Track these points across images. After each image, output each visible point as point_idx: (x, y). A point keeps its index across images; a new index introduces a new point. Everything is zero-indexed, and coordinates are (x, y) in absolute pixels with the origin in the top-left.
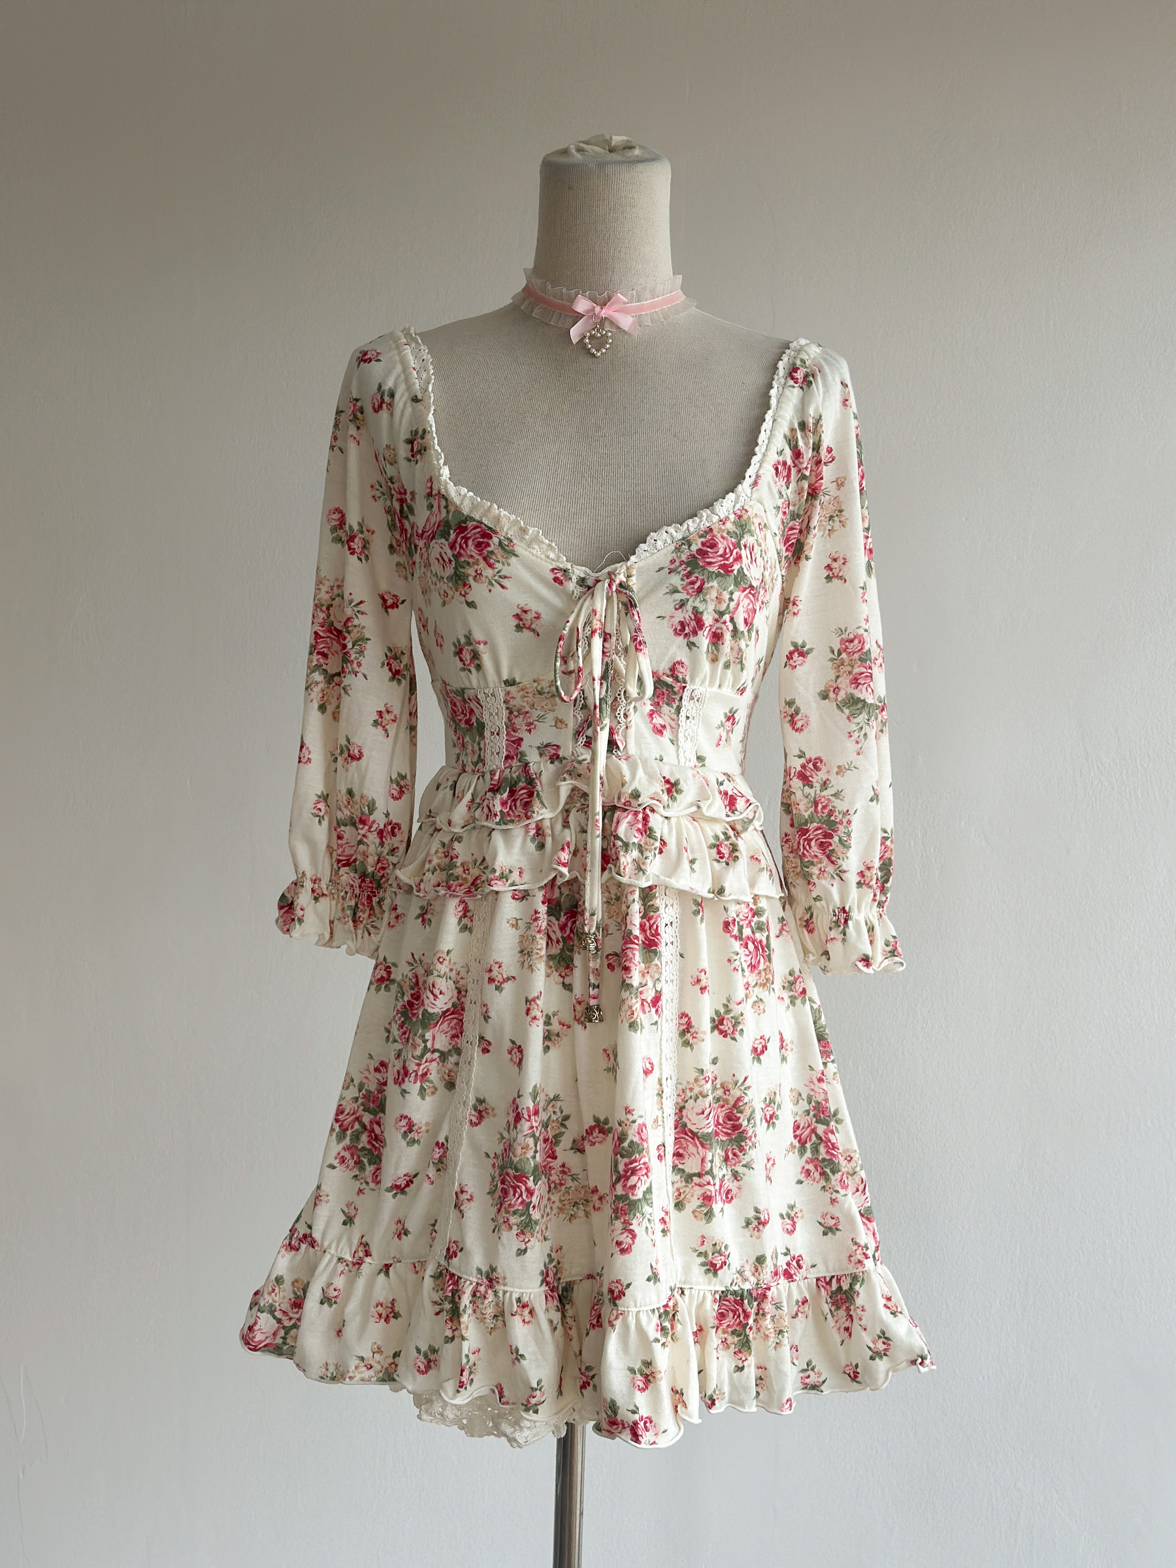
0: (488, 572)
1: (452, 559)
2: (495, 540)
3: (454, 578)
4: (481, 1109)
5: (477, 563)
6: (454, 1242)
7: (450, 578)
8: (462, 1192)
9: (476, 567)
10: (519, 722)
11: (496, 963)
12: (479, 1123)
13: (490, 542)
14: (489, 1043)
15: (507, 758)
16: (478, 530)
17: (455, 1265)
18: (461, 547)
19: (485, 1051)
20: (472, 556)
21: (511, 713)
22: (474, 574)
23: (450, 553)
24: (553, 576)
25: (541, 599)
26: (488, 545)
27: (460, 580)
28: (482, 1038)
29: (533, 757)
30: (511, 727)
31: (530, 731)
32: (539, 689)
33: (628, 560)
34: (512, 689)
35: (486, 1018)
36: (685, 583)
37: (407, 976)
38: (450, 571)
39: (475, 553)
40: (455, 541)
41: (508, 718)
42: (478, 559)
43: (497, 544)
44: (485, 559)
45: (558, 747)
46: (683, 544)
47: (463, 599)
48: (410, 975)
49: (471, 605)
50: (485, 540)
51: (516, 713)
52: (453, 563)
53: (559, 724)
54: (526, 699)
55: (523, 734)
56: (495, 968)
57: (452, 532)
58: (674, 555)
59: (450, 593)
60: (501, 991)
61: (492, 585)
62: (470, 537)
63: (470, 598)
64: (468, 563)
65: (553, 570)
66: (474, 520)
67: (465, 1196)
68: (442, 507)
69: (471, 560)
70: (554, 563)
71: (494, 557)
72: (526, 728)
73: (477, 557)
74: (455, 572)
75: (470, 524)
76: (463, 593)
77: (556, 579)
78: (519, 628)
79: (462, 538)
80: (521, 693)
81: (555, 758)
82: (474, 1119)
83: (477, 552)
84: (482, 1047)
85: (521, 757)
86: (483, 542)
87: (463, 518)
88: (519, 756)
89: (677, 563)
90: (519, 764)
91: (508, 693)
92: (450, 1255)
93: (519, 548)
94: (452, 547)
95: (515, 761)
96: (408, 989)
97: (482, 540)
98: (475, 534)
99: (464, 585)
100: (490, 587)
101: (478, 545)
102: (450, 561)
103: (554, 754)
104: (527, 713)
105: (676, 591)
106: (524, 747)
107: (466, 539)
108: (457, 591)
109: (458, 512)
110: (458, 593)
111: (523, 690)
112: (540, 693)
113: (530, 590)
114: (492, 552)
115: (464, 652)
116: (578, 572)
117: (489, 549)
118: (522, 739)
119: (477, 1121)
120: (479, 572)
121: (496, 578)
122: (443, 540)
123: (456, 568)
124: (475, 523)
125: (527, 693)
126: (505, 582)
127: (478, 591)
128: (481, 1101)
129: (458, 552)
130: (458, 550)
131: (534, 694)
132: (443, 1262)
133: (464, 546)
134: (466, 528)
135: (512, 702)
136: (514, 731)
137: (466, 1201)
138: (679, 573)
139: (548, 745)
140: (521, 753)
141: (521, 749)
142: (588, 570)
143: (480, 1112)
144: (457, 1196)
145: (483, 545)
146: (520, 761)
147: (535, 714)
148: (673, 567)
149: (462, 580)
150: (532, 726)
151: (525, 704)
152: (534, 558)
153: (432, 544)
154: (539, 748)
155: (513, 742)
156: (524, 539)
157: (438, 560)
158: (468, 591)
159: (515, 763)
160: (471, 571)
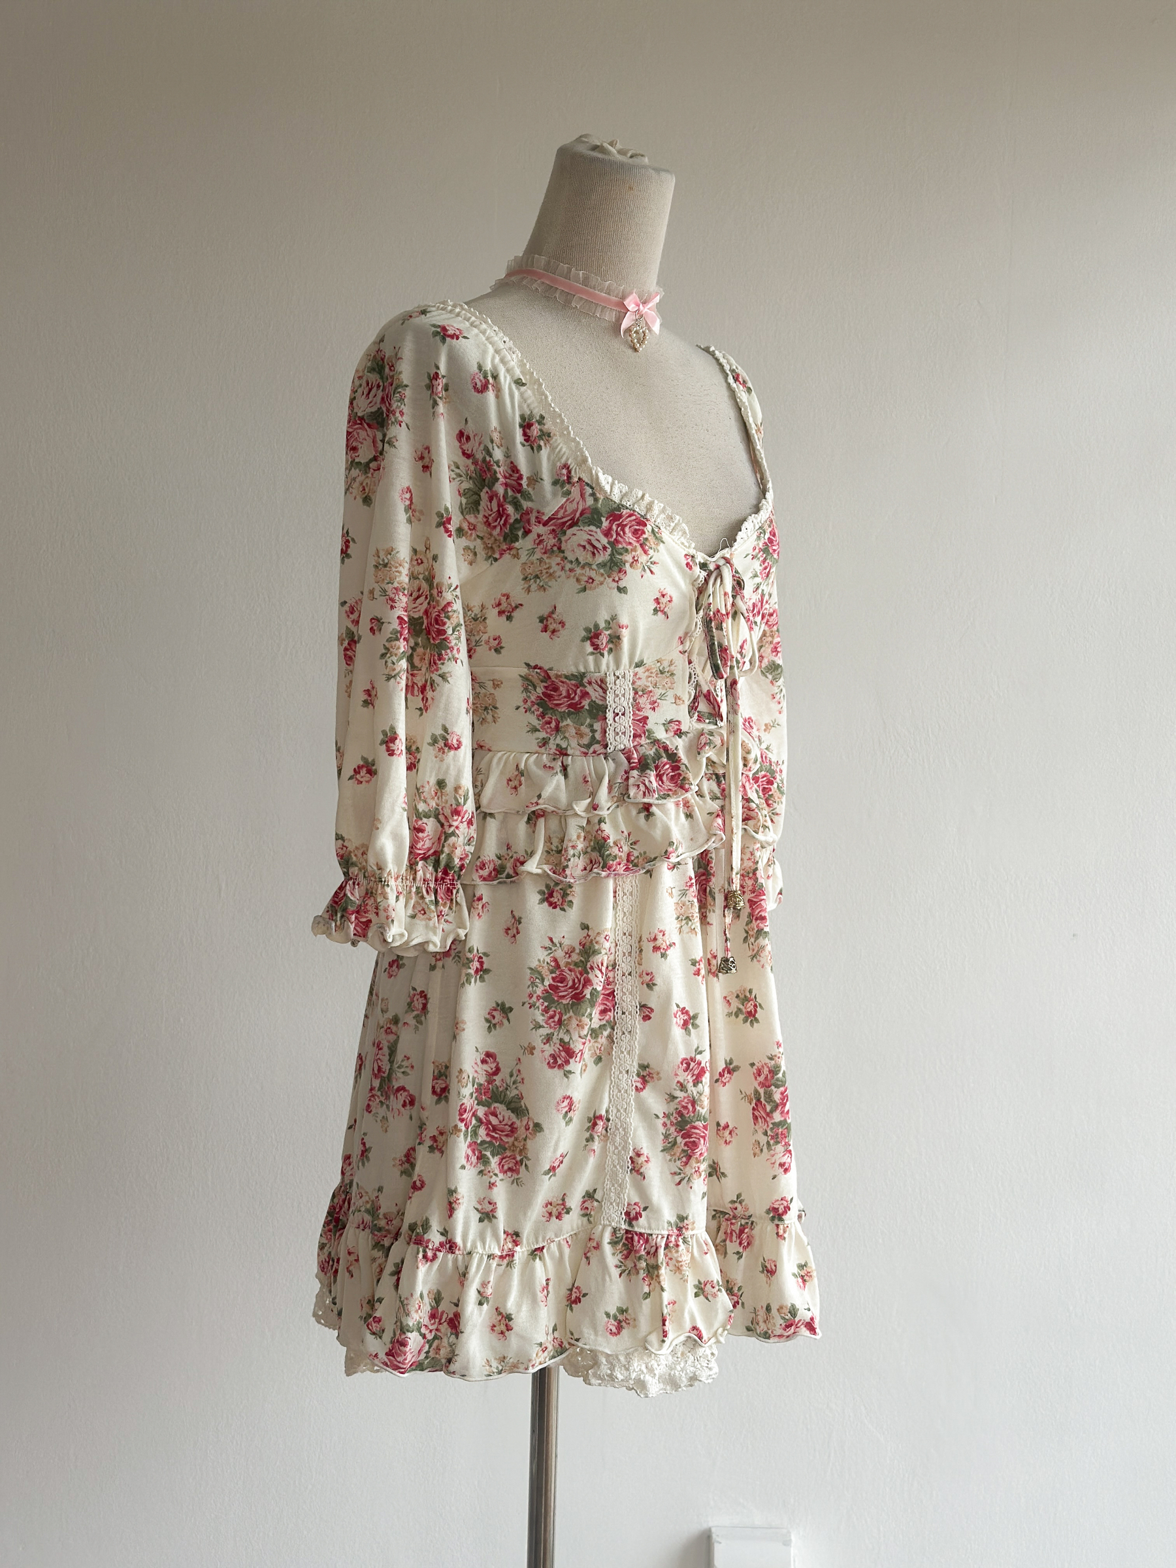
0: (643, 559)
1: (608, 546)
2: (649, 528)
3: (609, 564)
4: (645, 1074)
5: (634, 550)
6: (635, 1204)
7: (603, 565)
8: (639, 1155)
9: (633, 553)
10: (642, 701)
11: (661, 931)
12: (644, 1088)
13: (645, 530)
14: (652, 1010)
15: (635, 736)
16: (634, 517)
17: (641, 1226)
18: (618, 534)
19: (647, 1018)
20: (630, 543)
21: (636, 693)
22: (631, 560)
23: (604, 541)
24: (686, 562)
25: (675, 584)
26: (644, 533)
27: (615, 567)
28: (643, 1006)
29: (661, 734)
30: (637, 707)
31: (654, 709)
32: (661, 668)
33: (732, 546)
34: (640, 670)
35: (650, 985)
36: (761, 568)
37: (544, 961)
38: (603, 557)
39: (633, 540)
40: (610, 529)
41: (634, 698)
42: (636, 546)
43: (650, 531)
44: (641, 545)
45: (679, 722)
46: (761, 533)
47: (615, 585)
48: (548, 959)
49: (622, 590)
50: (641, 528)
51: (640, 693)
52: (609, 550)
53: (678, 701)
54: (650, 679)
55: (647, 712)
56: (660, 936)
57: (603, 519)
58: (756, 543)
59: (598, 579)
60: (666, 958)
61: (644, 570)
62: (626, 525)
63: (622, 584)
64: (627, 551)
65: (686, 555)
66: (627, 508)
67: (643, 1159)
68: (587, 494)
69: (629, 547)
70: (687, 549)
71: (648, 544)
72: (650, 706)
73: (635, 544)
74: (611, 559)
75: (625, 512)
76: (617, 579)
77: (688, 564)
78: (656, 611)
79: (618, 525)
80: (647, 673)
81: (679, 733)
82: (639, 1085)
83: (635, 539)
84: (643, 1014)
85: (649, 735)
86: (639, 530)
87: (615, 506)
88: (647, 734)
89: (757, 551)
90: (648, 741)
91: (636, 674)
92: (631, 1218)
93: (665, 534)
94: (607, 533)
95: (643, 738)
96: (548, 973)
97: (637, 527)
98: (630, 521)
99: (620, 571)
100: (643, 573)
101: (635, 532)
102: (605, 548)
103: (678, 729)
104: (651, 692)
105: (756, 576)
106: (650, 725)
107: (623, 527)
108: (609, 577)
109: (608, 499)
110: (611, 579)
111: (648, 670)
112: (662, 673)
113: (669, 575)
114: (646, 539)
115: (600, 637)
116: (701, 557)
117: (645, 536)
118: (647, 718)
119: (642, 1087)
120: (636, 558)
121: (649, 564)
122: (593, 528)
123: (612, 555)
124: (628, 511)
125: (651, 673)
126: (654, 568)
127: (631, 577)
128: (643, 1067)
129: (615, 539)
130: (614, 537)
131: (657, 674)
132: (624, 1226)
133: (622, 533)
134: (620, 516)
135: (638, 683)
136: (639, 710)
137: (645, 1163)
138: (759, 559)
139: (671, 721)
140: (647, 731)
141: (647, 727)
142: (705, 556)
143: (643, 1078)
144: (633, 1162)
145: (640, 532)
146: (649, 739)
147: (658, 692)
148: (754, 553)
149: (618, 566)
150: (656, 704)
151: (649, 684)
152: (674, 544)
153: (569, 532)
154: (664, 724)
155: (638, 720)
156: (670, 526)
157: (584, 547)
158: (622, 577)
159: (643, 741)
160: (628, 558)
